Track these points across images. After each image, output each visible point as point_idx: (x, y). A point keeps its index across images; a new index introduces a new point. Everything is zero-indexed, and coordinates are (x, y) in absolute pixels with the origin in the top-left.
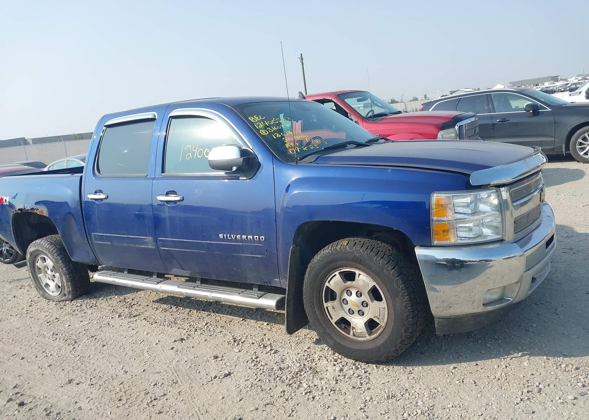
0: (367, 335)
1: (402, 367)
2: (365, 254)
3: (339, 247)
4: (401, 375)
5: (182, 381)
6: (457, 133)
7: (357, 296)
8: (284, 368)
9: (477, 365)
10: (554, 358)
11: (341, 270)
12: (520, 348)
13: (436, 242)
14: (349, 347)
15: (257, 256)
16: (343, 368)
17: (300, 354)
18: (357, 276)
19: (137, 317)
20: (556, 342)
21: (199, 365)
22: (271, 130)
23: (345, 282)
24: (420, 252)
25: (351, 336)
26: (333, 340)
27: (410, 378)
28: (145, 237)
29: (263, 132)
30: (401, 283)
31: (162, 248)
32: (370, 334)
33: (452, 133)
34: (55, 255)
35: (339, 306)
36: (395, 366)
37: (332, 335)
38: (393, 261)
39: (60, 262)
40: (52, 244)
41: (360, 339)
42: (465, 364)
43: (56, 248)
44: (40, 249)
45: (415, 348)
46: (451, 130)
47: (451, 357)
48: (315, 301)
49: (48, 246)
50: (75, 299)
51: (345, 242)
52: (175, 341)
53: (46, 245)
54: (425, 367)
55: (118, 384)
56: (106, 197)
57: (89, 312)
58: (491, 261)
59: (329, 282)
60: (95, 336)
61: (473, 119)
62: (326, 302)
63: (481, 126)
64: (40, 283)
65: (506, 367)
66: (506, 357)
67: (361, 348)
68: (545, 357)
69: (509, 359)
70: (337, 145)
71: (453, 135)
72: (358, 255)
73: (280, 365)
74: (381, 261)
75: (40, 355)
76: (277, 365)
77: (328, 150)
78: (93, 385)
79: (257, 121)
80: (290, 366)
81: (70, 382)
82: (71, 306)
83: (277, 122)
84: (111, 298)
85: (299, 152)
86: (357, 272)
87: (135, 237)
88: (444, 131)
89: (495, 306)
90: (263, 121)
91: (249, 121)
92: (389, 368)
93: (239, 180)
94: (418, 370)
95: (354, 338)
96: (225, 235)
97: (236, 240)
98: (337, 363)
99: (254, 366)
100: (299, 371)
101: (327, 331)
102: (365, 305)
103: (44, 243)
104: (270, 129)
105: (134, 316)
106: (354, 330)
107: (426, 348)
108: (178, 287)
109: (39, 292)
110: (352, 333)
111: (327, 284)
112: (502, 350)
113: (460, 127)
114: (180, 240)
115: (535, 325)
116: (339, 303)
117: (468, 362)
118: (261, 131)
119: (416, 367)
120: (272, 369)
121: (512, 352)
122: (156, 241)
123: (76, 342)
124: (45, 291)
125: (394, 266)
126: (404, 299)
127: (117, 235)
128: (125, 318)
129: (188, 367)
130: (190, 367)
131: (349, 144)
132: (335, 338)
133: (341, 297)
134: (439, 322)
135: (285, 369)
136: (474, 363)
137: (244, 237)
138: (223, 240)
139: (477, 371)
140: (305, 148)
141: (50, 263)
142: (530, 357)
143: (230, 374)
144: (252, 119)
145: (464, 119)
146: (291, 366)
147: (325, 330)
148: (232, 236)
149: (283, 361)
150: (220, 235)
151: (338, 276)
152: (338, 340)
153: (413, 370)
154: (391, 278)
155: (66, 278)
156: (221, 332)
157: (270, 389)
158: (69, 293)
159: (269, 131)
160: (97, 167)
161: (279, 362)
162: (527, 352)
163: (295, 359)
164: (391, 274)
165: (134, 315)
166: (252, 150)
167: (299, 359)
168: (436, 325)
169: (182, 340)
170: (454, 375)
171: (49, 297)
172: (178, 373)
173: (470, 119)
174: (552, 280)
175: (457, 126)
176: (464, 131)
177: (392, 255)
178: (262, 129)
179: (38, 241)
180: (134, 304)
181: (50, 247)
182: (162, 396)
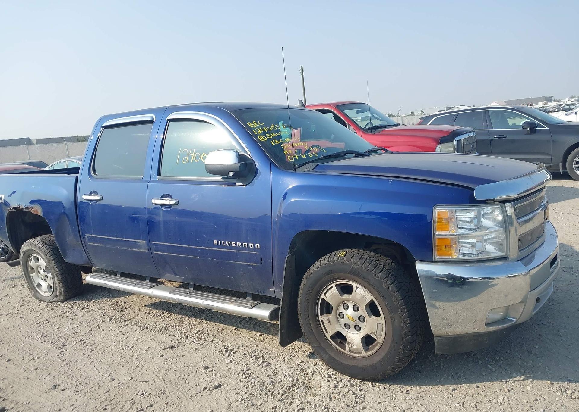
0: (363, 351)
1: (399, 386)
2: (363, 266)
3: (336, 258)
4: (398, 395)
5: (170, 391)
6: (455, 147)
7: (354, 310)
8: (276, 382)
9: (478, 387)
10: (558, 383)
12: (522, 371)
13: (437, 258)
14: (345, 363)
15: (251, 264)
16: (337, 384)
17: (293, 368)
18: (354, 289)
19: (128, 322)
20: (560, 365)
21: (189, 375)
22: (269, 137)
23: (341, 295)
24: (420, 267)
25: (346, 352)
26: (328, 356)
27: (407, 398)
28: (139, 241)
29: (262, 138)
30: (400, 298)
31: (155, 252)
32: (366, 350)
33: (450, 147)
34: (49, 255)
35: (335, 320)
36: (392, 384)
37: (327, 350)
38: (392, 275)
39: (53, 262)
40: (46, 244)
41: (354, 355)
42: (465, 386)
43: (50, 248)
44: (34, 249)
45: (413, 366)
46: (450, 144)
47: (450, 378)
48: (309, 313)
49: (41, 246)
50: (66, 300)
51: (342, 253)
52: (165, 348)
53: (39, 244)
54: (423, 387)
55: (104, 392)
56: (100, 198)
57: (80, 314)
58: (494, 279)
59: (325, 294)
60: (84, 339)
61: (471, 134)
62: (321, 315)
63: (478, 141)
64: (32, 283)
65: (509, 391)
66: (508, 380)
67: (356, 365)
68: (549, 382)
69: (511, 382)
70: (337, 154)
71: (451, 149)
72: (356, 267)
73: (272, 378)
74: (380, 275)
75: (27, 357)
76: (269, 379)
77: (327, 159)
78: (79, 391)
79: (255, 126)
80: (282, 380)
81: (55, 387)
82: (61, 307)
83: (276, 129)
84: (103, 301)
85: (297, 159)
86: (355, 285)
87: (128, 240)
88: (442, 144)
89: (498, 327)
90: (262, 127)
91: (248, 127)
92: (385, 387)
93: (236, 185)
94: (415, 389)
95: (350, 354)
96: (220, 242)
97: (231, 247)
98: (331, 379)
99: (245, 379)
100: (292, 386)
101: (322, 345)
102: (362, 320)
103: (38, 243)
104: (268, 135)
105: (126, 321)
106: (350, 346)
107: (423, 367)
108: (170, 293)
109: (31, 292)
110: (347, 348)
111: (323, 296)
112: (503, 373)
113: (459, 142)
114: (174, 245)
115: (537, 347)
116: (335, 317)
117: (468, 384)
118: (260, 137)
119: (413, 387)
120: (264, 382)
121: (514, 375)
122: (149, 244)
123: (64, 346)
124: (37, 291)
125: (393, 280)
126: (403, 315)
127: (110, 238)
128: (116, 322)
129: (178, 377)
130: (179, 377)
131: (349, 154)
132: (330, 353)
133: (337, 311)
134: (438, 340)
135: (277, 383)
136: (475, 385)
137: (239, 244)
138: (218, 246)
139: (478, 394)
140: (304, 156)
141: (42, 263)
142: (533, 381)
143: (220, 386)
144: (251, 124)
145: (463, 133)
146: (284, 380)
147: (320, 344)
148: (227, 242)
149: (275, 374)
150: (214, 241)
151: (334, 288)
152: (333, 355)
153: (410, 389)
154: (390, 293)
155: (58, 279)
156: (213, 341)
157: (261, 404)
158: (61, 294)
159: (268, 137)
160: (92, 168)
161: (271, 376)
162: (530, 375)
163: (288, 373)
164: (390, 288)
165: (125, 319)
166: (249, 155)
167: (292, 373)
168: (436, 344)
169: (172, 347)
170: (453, 398)
171: (41, 297)
172: (167, 383)
173: (468, 134)
174: (553, 300)
175: (456, 140)
176: (463, 146)
177: (391, 269)
178: (260, 135)
179: (32, 240)
180: (126, 308)
181: (44, 247)
182: (148, 407)
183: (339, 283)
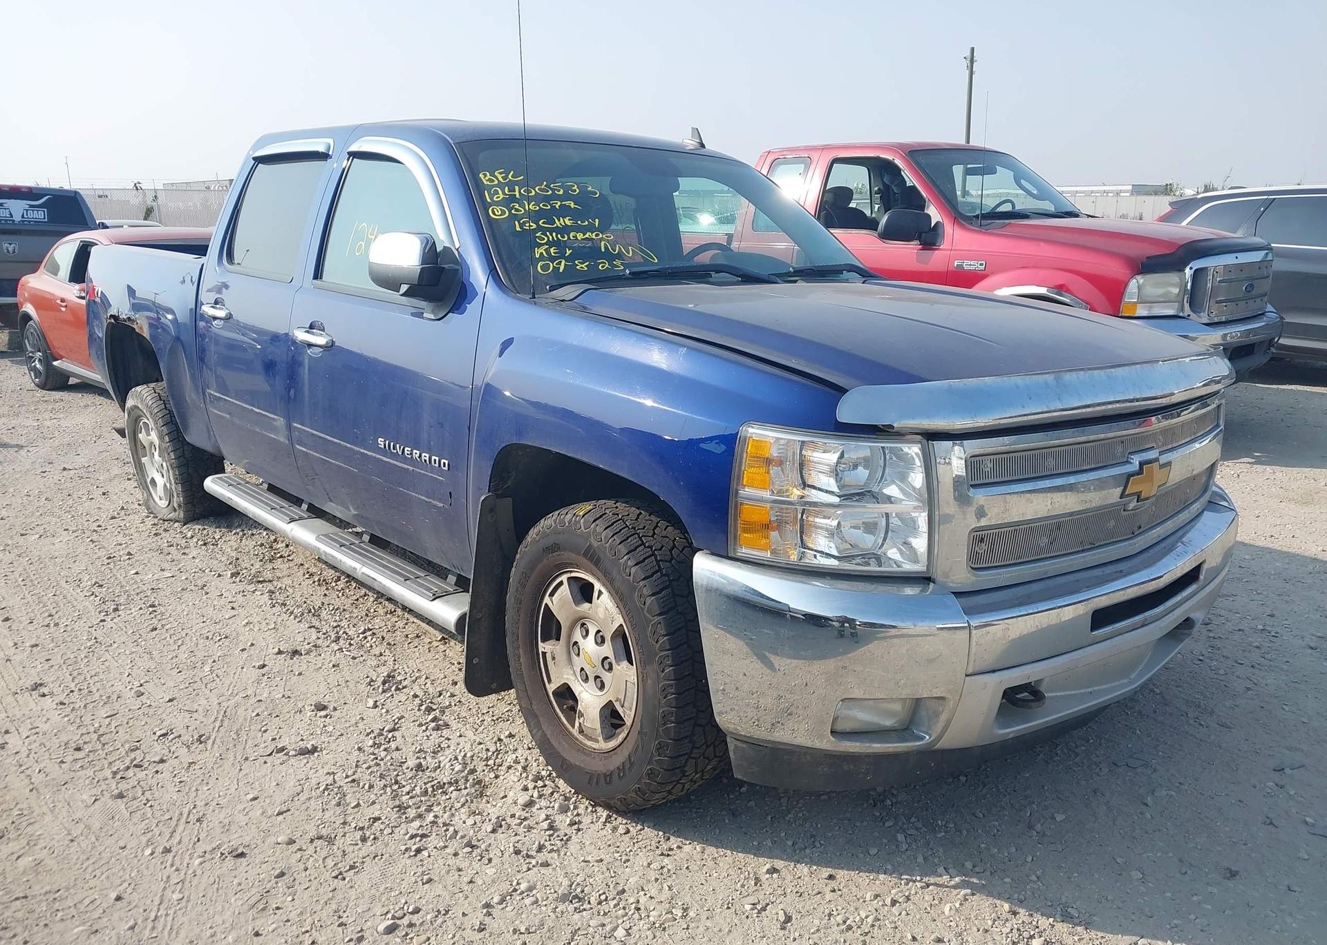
0: (600, 739)
1: (661, 833)
2: (607, 545)
3: (569, 516)
4: (640, 854)
5: (217, 739)
6: (1186, 286)
7: (596, 643)
8: (428, 768)
9: (831, 877)
10: (1032, 915)
11: (571, 572)
12: (969, 865)
13: (744, 551)
14: (564, 755)
15: (434, 502)
16: (537, 800)
17: (482, 746)
18: (596, 594)
19: (264, 584)
20: (1076, 875)
21: (277, 716)
22: (517, 210)
23: (577, 603)
24: (705, 567)
25: (575, 731)
26: (541, 732)
27: (652, 866)
28: (275, 417)
29: (497, 213)
30: (663, 632)
31: (297, 446)
32: (608, 738)
33: (1173, 285)
34: (160, 422)
35: (565, 657)
36: (649, 827)
37: (541, 719)
38: (662, 575)
39: (167, 439)
40: (161, 400)
41: (589, 743)
42: (806, 870)
43: (166, 408)
44: (140, 406)
45: (731, 796)
46: (1173, 277)
47: (790, 843)
48: (520, 631)
49: (150, 403)
50: (191, 521)
51: (583, 508)
52: (280, 652)
53: (149, 398)
54: (711, 850)
55: (105, 716)
56: (226, 315)
57: (194, 553)
58: (894, 627)
59: (552, 595)
60: (159, 605)
61: (1257, 257)
62: (544, 641)
63: (1280, 277)
64: (143, 476)
65: (894, 903)
66: (918, 878)
67: (582, 766)
68: (1006, 906)
69: (919, 885)
70: (675, 270)
71: (1176, 291)
72: (595, 544)
73: (425, 758)
74: (633, 570)
75: (40, 620)
76: (418, 758)
77: (646, 278)
78: (65, 704)
79: (496, 182)
80: (442, 766)
81: (36, 687)
82: (177, 532)
83: (550, 192)
84: (253, 535)
85: (561, 271)
86: (598, 586)
87: (264, 413)
88: (1148, 276)
89: (868, 745)
90: (511, 186)
91: (478, 182)
92: (631, 829)
93: (423, 318)
94: (690, 850)
95: (581, 737)
97: (402, 457)
98: (533, 786)
99: (371, 746)
100: (448, 783)
101: (535, 707)
102: (607, 667)
103: (146, 395)
104: (517, 207)
105: (259, 582)
106: (582, 719)
107: (752, 803)
108: (318, 539)
109: (143, 493)
110: (577, 724)
111: (547, 600)
112: (920, 859)
113: (1198, 273)
114: (323, 435)
115: (1059, 817)
116: (564, 650)
117: (815, 865)
118: (493, 209)
119: (690, 843)
120: (402, 763)
121: (941, 870)
122: (289, 427)
123: (116, 610)
124: (151, 494)
125: (661, 587)
126: (662, 672)
127: (237, 402)
128: (240, 581)
129: (254, 714)
130: (258, 715)
131: (717, 272)
132: (545, 729)
133: (570, 636)
134: (736, 747)
135: (429, 770)
136: (826, 872)
137: (416, 453)
138: (384, 451)
139: (820, 893)
140: (583, 266)
141: (154, 437)
142: (973, 894)
143: (314, 750)
144: (488, 176)
145: (1217, 251)
146: (445, 766)
147: (531, 704)
148: (398, 446)
149: (439, 751)
150: (380, 439)
151: (566, 585)
152: (548, 733)
153: (679, 847)
154: (645, 616)
155: (174, 475)
156: (381, 655)
157: (358, 805)
158: (180, 506)
159: (513, 212)
160: (228, 251)
161: (426, 752)
162: (980, 879)
163: (462, 754)
164: (647, 604)
165: (259, 579)
166: (457, 250)
167: (472, 756)
168: (731, 754)
169: (296, 652)
170: (755, 888)
171: (154, 507)
172: (225, 724)
173: (1237, 255)
175: (1191, 268)
176: (1209, 285)
177: (670, 561)
178: (497, 204)
179: (139, 389)
180: (281, 557)
181: (155, 405)
182: (154, 762)
183: (573, 575)
